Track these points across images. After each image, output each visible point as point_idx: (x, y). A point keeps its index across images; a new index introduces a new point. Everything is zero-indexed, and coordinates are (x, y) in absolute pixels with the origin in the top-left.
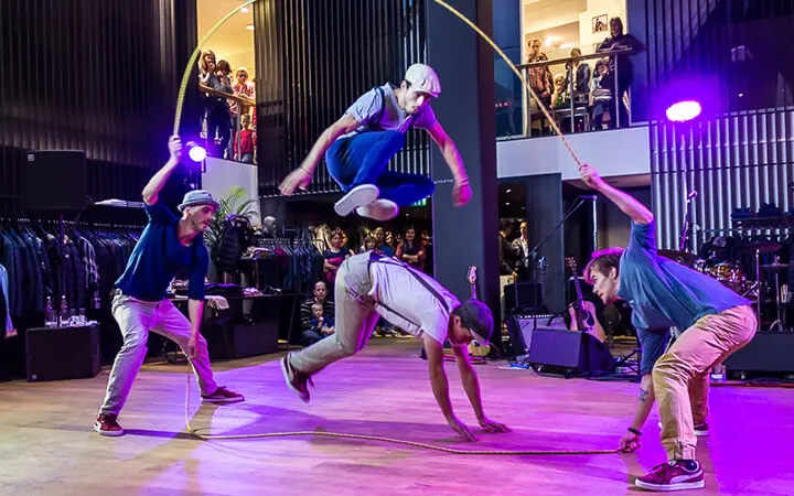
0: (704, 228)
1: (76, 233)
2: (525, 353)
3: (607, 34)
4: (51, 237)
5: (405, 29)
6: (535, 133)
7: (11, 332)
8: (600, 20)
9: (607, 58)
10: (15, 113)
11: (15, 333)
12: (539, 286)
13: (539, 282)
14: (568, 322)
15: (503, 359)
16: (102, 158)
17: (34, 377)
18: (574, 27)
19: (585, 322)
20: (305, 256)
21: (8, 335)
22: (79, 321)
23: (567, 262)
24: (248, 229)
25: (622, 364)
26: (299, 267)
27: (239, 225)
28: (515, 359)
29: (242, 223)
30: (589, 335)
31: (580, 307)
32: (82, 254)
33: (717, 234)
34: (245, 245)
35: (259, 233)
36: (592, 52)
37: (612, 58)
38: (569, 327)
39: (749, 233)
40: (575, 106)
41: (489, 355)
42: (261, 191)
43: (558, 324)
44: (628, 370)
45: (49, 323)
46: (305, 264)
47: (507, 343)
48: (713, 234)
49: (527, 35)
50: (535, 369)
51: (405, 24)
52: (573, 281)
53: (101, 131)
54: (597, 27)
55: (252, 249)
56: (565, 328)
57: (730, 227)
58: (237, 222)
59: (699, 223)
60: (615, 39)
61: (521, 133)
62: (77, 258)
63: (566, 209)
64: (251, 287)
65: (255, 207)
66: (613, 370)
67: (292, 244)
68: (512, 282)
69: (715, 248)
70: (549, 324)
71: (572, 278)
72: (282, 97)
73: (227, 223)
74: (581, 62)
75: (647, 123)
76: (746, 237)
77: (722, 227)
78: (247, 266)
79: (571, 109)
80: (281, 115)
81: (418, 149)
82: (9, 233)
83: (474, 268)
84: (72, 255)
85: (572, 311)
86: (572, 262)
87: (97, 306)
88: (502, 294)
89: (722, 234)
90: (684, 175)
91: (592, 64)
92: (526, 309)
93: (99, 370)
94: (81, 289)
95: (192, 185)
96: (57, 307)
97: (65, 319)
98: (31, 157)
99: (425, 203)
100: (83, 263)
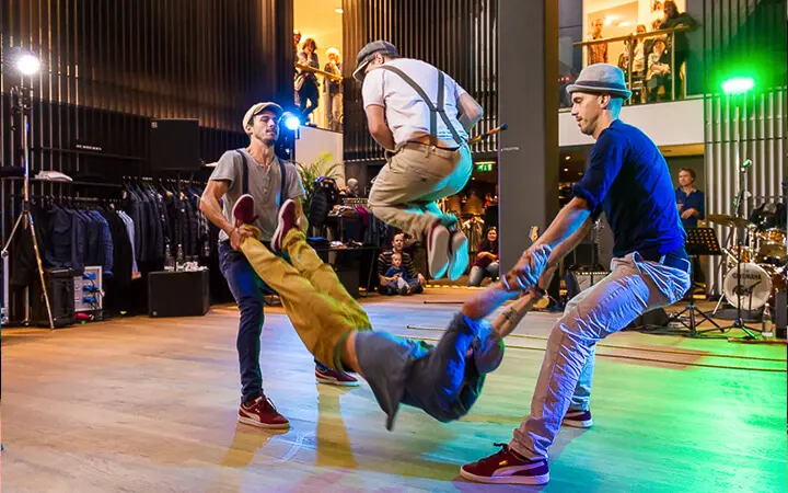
0: (755, 194)
1: (190, 191)
4: (169, 193)
5: (477, 11)
7: (136, 275)
9: (664, 35)
10: (141, 87)
11: (139, 276)
12: (596, 245)
13: (596, 242)
16: (212, 126)
17: (155, 313)
18: (633, 7)
21: (134, 277)
22: (193, 267)
24: (334, 189)
25: (675, 319)
27: (327, 186)
29: (330, 184)
33: (767, 201)
34: (331, 203)
35: (343, 193)
37: (669, 36)
40: (633, 80)
41: (548, 307)
42: (346, 156)
44: (680, 325)
45: (166, 268)
47: (565, 297)
48: (763, 201)
49: (589, 15)
51: (477, 6)
53: (212, 102)
55: (337, 207)
57: (781, 194)
58: (325, 183)
59: (750, 190)
62: (191, 213)
64: (336, 240)
65: (340, 170)
66: (665, 325)
69: (767, 213)
73: (315, 184)
75: (702, 96)
77: (772, 194)
78: (333, 222)
81: (491, 119)
82: (135, 189)
83: (535, 229)
84: (187, 211)
87: (207, 254)
89: (772, 201)
90: (737, 144)
92: (583, 267)
93: (208, 309)
94: (194, 239)
95: (288, 151)
96: (174, 254)
97: (181, 264)
98: (154, 125)
99: (490, 168)
100: (196, 217)
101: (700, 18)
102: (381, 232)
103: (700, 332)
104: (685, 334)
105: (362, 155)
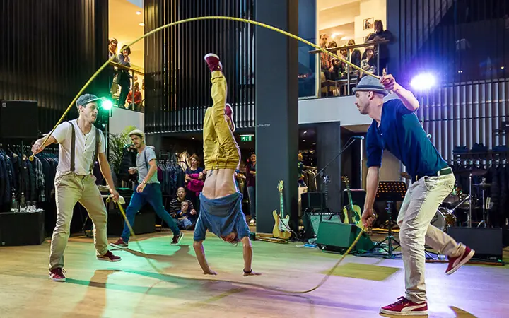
2: (314, 237)
3: (372, 31)
4: (15, 155)
5: (241, 27)
6: (323, 95)
8: (369, 21)
9: (372, 46)
12: (324, 194)
13: (324, 192)
14: (342, 218)
15: (299, 241)
16: (48, 106)
17: (3, 243)
18: (351, 26)
19: (354, 219)
20: (173, 172)
22: (32, 209)
23: (342, 179)
25: (378, 246)
26: (170, 179)
27: (132, 151)
28: (307, 241)
30: (356, 227)
31: (351, 208)
32: (34, 167)
36: (363, 43)
37: (376, 47)
38: (343, 222)
39: (465, 163)
40: (351, 78)
41: (290, 238)
42: (146, 130)
43: (336, 219)
44: (382, 250)
45: (12, 210)
46: (173, 177)
47: (302, 231)
49: (320, 31)
50: (321, 248)
51: (241, 23)
52: (346, 192)
53: (48, 88)
54: (366, 26)
56: (340, 222)
57: (452, 158)
60: (377, 34)
61: (314, 95)
62: (31, 170)
63: (343, 145)
66: (372, 250)
67: (165, 163)
68: (306, 191)
70: (330, 219)
71: (346, 190)
72: (161, 70)
73: (124, 150)
74: (354, 49)
76: (463, 166)
79: (348, 80)
80: (160, 81)
81: (251, 104)
83: (282, 182)
84: (28, 168)
85: (345, 211)
86: (346, 179)
87: (43, 200)
88: (300, 199)
91: (362, 50)
92: (315, 209)
93: (43, 240)
94: (33, 189)
95: (103, 125)
96: (18, 200)
97: (23, 207)
98: (4, 105)
99: (250, 139)
100: (35, 173)
101: (397, 35)
102: (172, 185)
103: (395, 255)
104: (384, 256)
105: (158, 129)
